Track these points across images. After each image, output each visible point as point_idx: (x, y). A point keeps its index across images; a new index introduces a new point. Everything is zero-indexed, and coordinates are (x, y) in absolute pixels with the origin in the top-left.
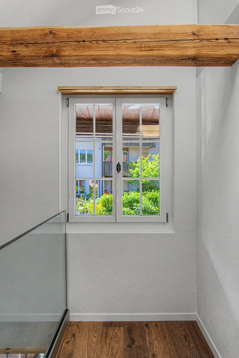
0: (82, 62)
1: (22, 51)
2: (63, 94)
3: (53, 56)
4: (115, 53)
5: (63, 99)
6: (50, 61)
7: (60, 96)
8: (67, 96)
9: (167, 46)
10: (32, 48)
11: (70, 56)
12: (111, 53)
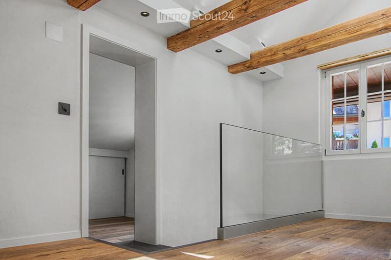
0: (319, 49)
1: (288, 52)
2: (322, 70)
3: (303, 50)
4: (334, 40)
5: (322, 74)
6: (302, 53)
7: (319, 72)
8: (325, 71)
9: (365, 27)
10: (292, 49)
11: (311, 48)
12: (332, 41)
